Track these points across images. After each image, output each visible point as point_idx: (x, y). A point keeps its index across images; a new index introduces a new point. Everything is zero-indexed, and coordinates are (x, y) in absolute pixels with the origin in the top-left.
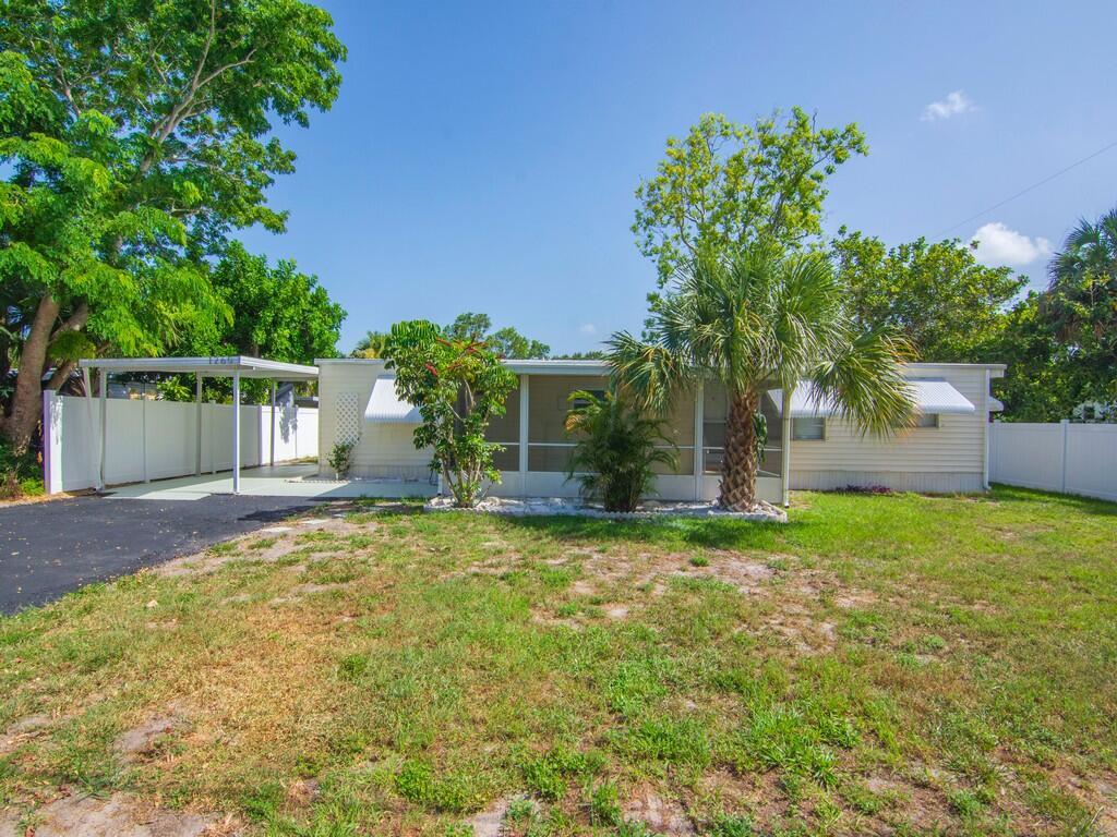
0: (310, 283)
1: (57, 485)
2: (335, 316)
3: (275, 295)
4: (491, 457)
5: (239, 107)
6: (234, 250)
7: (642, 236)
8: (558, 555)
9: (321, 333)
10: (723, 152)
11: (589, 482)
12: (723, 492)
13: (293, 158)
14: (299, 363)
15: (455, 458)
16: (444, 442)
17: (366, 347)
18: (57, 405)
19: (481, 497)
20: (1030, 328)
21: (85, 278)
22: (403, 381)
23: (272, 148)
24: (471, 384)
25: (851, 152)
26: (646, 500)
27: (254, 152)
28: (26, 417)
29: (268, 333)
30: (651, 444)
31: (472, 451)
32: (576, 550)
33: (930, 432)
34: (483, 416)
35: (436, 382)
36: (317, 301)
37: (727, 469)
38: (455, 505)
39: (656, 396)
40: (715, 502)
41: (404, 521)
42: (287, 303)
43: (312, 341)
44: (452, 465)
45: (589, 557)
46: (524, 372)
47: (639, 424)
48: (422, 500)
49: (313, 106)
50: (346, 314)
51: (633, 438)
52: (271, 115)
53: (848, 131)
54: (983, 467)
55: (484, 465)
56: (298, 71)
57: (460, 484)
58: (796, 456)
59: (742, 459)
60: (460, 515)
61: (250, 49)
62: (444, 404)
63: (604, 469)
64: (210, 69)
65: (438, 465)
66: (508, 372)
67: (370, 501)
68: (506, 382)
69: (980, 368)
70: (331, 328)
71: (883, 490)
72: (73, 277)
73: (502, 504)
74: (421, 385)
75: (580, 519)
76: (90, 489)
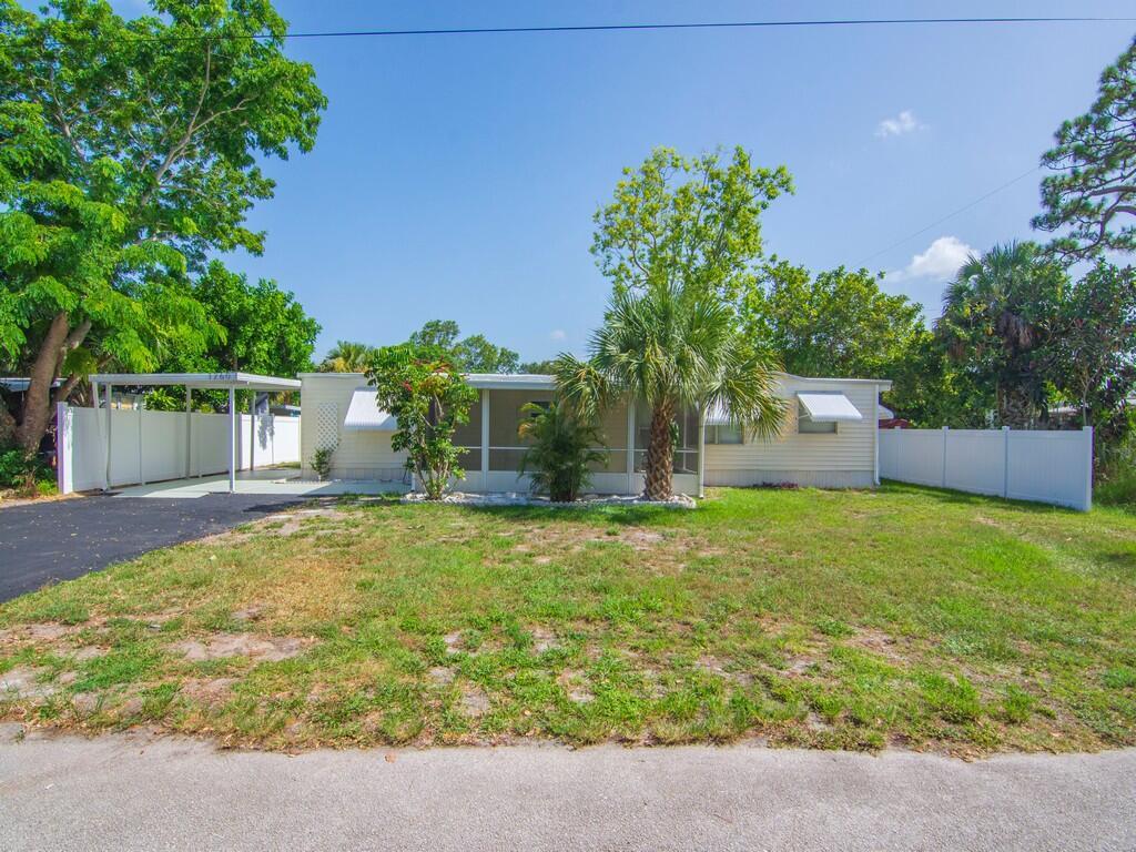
0: (287, 299)
1: (68, 487)
2: (310, 329)
3: (255, 311)
4: (457, 458)
5: (229, 147)
6: (216, 269)
7: (602, 256)
8: (506, 530)
9: (299, 346)
10: (673, 183)
11: (538, 479)
12: (647, 486)
13: (273, 186)
14: (276, 375)
15: (426, 460)
16: (417, 446)
17: (336, 356)
18: (68, 414)
19: (449, 493)
20: (925, 348)
21: (102, 305)
22: (383, 396)
23: (253, 176)
24: (441, 399)
25: (779, 190)
26: (586, 494)
27: (236, 180)
28: (36, 425)
29: (248, 345)
30: (587, 447)
31: (441, 452)
32: (523, 528)
33: (831, 437)
34: (450, 424)
35: (411, 396)
36: (293, 315)
37: (649, 467)
38: (427, 498)
39: (588, 409)
40: (642, 494)
41: (385, 510)
42: (265, 319)
43: (289, 353)
44: (424, 466)
45: (531, 531)
46: (486, 387)
47: (579, 431)
48: (399, 495)
49: (292, 141)
50: (321, 328)
51: (573, 442)
52: (256, 153)
53: (778, 172)
54: (873, 466)
55: (452, 465)
56: (285, 123)
57: (431, 481)
58: (711, 458)
59: (660, 458)
60: (430, 505)
61: (240, 97)
62: (417, 414)
63: (550, 467)
64: (204, 114)
65: (412, 466)
66: (470, 388)
67: (355, 497)
68: (469, 396)
69: (871, 383)
70: (306, 341)
71: (791, 486)
72: (91, 305)
73: (466, 497)
74: (399, 399)
75: (529, 507)
76: (95, 490)
